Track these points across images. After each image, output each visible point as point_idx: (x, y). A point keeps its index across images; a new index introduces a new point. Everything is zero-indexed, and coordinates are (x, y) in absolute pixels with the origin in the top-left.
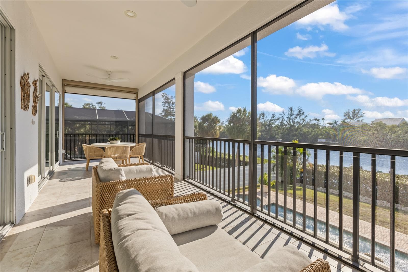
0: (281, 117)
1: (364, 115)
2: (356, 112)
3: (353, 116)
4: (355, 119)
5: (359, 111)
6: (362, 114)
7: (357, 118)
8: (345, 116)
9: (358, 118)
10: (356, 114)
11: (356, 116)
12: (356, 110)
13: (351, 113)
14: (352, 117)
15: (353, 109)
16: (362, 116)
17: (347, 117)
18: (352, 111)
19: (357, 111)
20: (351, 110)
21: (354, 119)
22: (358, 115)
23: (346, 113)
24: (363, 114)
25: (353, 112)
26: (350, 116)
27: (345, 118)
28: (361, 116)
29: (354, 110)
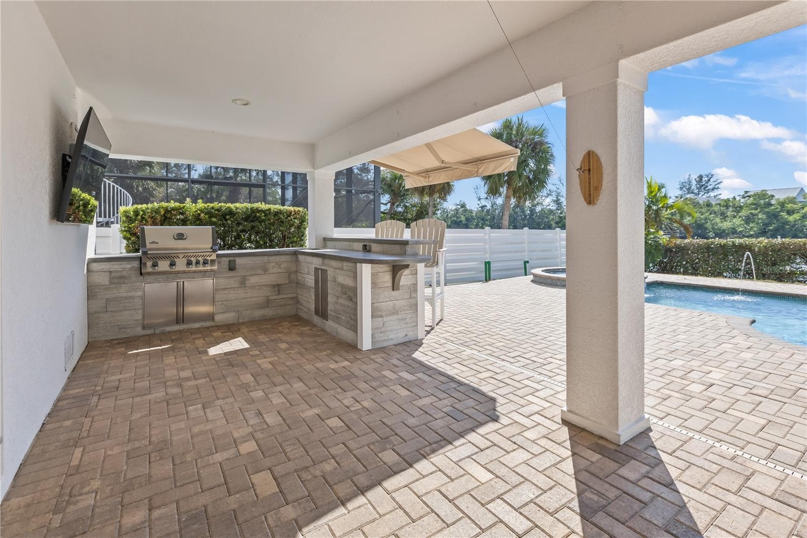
0: (555, 189)
1: (719, 186)
2: (705, 179)
3: (697, 189)
4: (703, 193)
5: (711, 178)
6: (715, 185)
7: (705, 193)
8: (681, 189)
9: (709, 192)
10: (703, 184)
11: (705, 188)
12: (704, 176)
13: (694, 183)
14: (696, 191)
15: (699, 175)
16: (716, 187)
17: (684, 191)
18: (695, 179)
19: (707, 179)
20: (694, 177)
21: (700, 195)
22: (707, 187)
23: (683, 183)
24: (719, 183)
25: (697, 179)
26: (693, 188)
27: (680, 193)
28: (713, 189)
29: (701, 177)
